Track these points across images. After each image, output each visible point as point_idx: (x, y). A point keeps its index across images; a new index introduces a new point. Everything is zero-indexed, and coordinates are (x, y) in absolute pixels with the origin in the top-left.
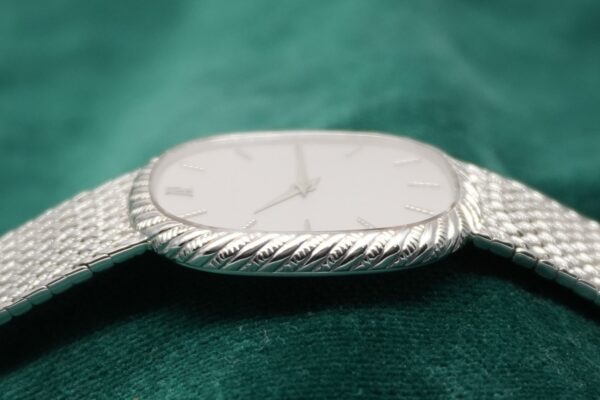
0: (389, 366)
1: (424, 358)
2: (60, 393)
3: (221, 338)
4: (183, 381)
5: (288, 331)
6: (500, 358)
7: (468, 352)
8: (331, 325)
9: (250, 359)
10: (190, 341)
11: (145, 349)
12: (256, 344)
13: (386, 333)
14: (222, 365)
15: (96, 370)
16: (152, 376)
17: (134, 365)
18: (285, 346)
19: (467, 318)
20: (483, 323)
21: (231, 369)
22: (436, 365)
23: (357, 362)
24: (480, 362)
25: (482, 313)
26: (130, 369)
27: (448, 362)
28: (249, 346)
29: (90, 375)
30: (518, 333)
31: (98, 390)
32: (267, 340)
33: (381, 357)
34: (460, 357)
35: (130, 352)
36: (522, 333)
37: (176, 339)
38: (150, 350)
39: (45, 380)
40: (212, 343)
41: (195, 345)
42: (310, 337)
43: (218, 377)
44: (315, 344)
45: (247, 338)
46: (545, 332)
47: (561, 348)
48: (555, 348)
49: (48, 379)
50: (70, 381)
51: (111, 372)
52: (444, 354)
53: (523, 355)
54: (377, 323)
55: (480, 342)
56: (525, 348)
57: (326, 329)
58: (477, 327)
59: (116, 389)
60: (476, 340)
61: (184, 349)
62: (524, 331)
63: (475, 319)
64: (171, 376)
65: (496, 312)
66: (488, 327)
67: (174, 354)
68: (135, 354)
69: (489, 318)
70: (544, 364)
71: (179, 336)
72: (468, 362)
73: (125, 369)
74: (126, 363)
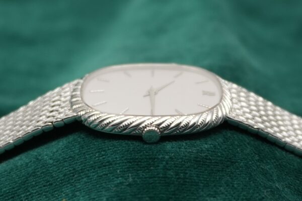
0: (188, 197)
1: (205, 194)
2: (29, 191)
3: (109, 175)
4: (88, 195)
5: (141, 176)
6: (242, 194)
7: (227, 191)
8: (161, 175)
9: (121, 189)
10: (94, 174)
11: (72, 175)
12: (125, 181)
13: (188, 180)
14: (108, 190)
15: (47, 182)
16: (73, 189)
17: (65, 182)
18: (139, 184)
19: (227, 174)
20: (235, 176)
21: (112, 192)
22: (211, 197)
23: (173, 195)
24: (232, 196)
25: (235, 172)
26: (63, 184)
27: (216, 196)
28: (121, 181)
29: (44, 184)
30: (252, 182)
31: (47, 192)
32: (131, 180)
33: (184, 193)
34: (222, 193)
35: (64, 176)
36: (253, 182)
37: (87, 172)
38: (74, 176)
39: (22, 185)
40: (104, 176)
41: (96, 176)
42: (151, 181)
43: (105, 196)
44: (153, 184)
45: (121, 177)
46: (265, 182)
47: (272, 190)
48: (270, 190)
49: (24, 185)
50: (34, 186)
51: (55, 184)
52: (215, 191)
53: (253, 194)
54: (184, 175)
55: (233, 186)
56: (255, 190)
57: (159, 177)
58: (232, 179)
59: (56, 193)
60: (231, 185)
61: (90, 178)
62: (255, 181)
63: (231, 175)
64: (82, 190)
65: (242, 171)
66: (237, 179)
67: (85, 179)
68: (66, 177)
69: (238, 174)
70: (263, 198)
71: (88, 171)
72: (226, 196)
73: (61, 183)
74: (61, 180)
